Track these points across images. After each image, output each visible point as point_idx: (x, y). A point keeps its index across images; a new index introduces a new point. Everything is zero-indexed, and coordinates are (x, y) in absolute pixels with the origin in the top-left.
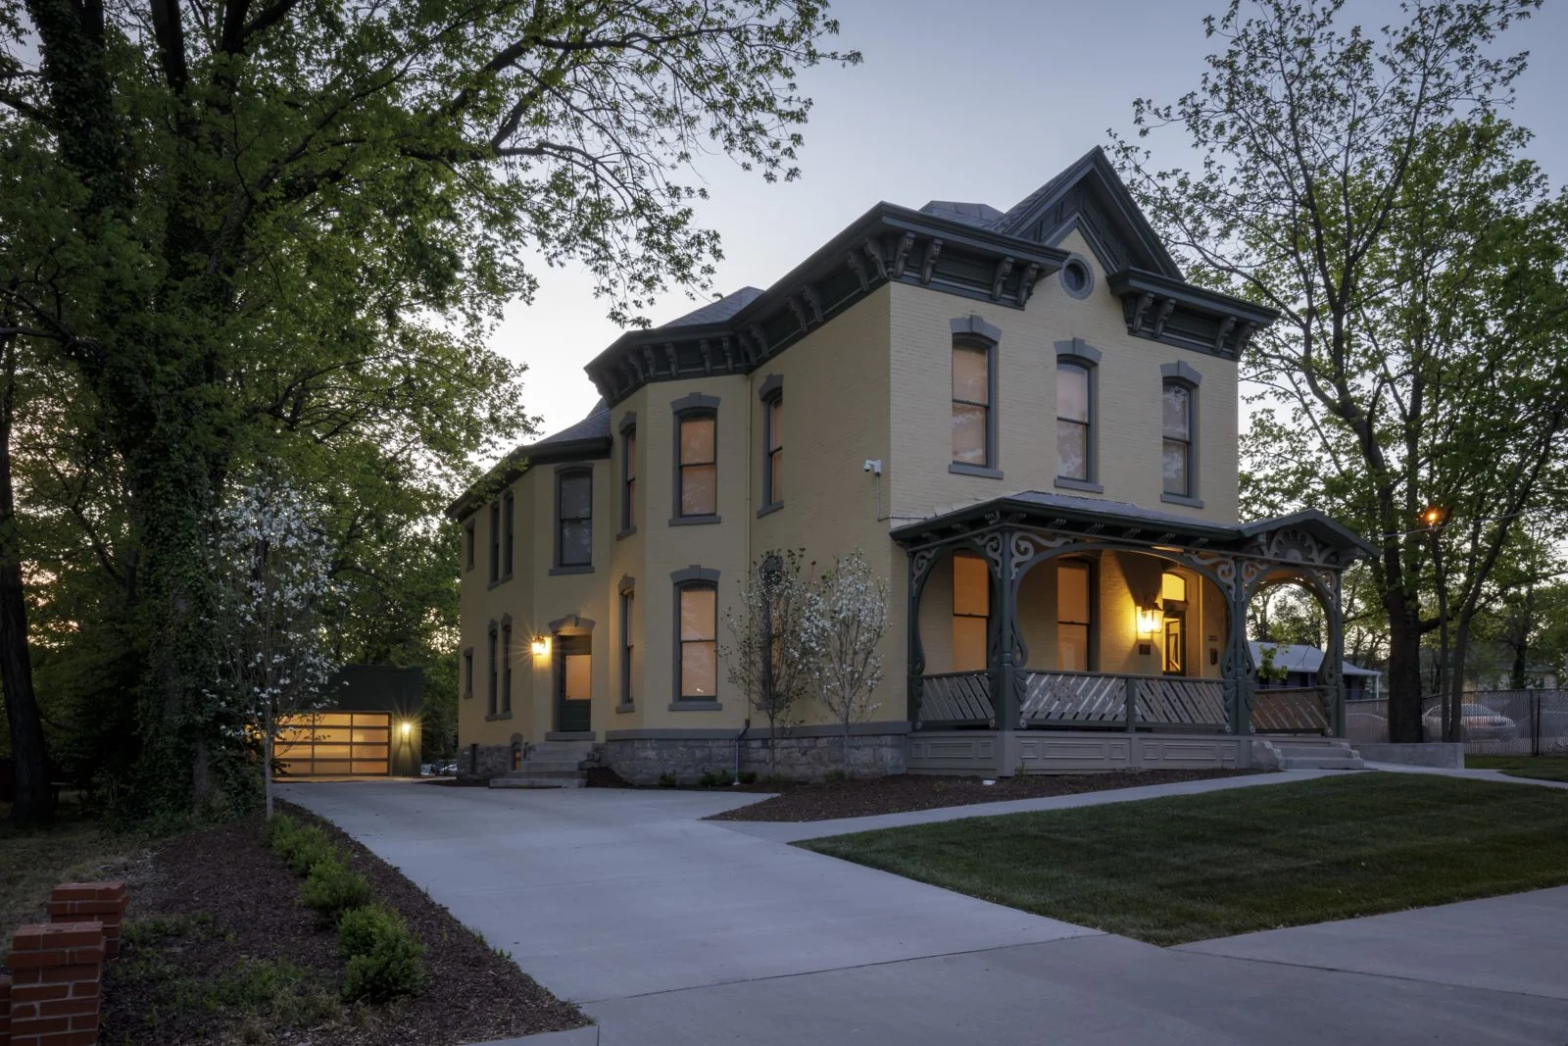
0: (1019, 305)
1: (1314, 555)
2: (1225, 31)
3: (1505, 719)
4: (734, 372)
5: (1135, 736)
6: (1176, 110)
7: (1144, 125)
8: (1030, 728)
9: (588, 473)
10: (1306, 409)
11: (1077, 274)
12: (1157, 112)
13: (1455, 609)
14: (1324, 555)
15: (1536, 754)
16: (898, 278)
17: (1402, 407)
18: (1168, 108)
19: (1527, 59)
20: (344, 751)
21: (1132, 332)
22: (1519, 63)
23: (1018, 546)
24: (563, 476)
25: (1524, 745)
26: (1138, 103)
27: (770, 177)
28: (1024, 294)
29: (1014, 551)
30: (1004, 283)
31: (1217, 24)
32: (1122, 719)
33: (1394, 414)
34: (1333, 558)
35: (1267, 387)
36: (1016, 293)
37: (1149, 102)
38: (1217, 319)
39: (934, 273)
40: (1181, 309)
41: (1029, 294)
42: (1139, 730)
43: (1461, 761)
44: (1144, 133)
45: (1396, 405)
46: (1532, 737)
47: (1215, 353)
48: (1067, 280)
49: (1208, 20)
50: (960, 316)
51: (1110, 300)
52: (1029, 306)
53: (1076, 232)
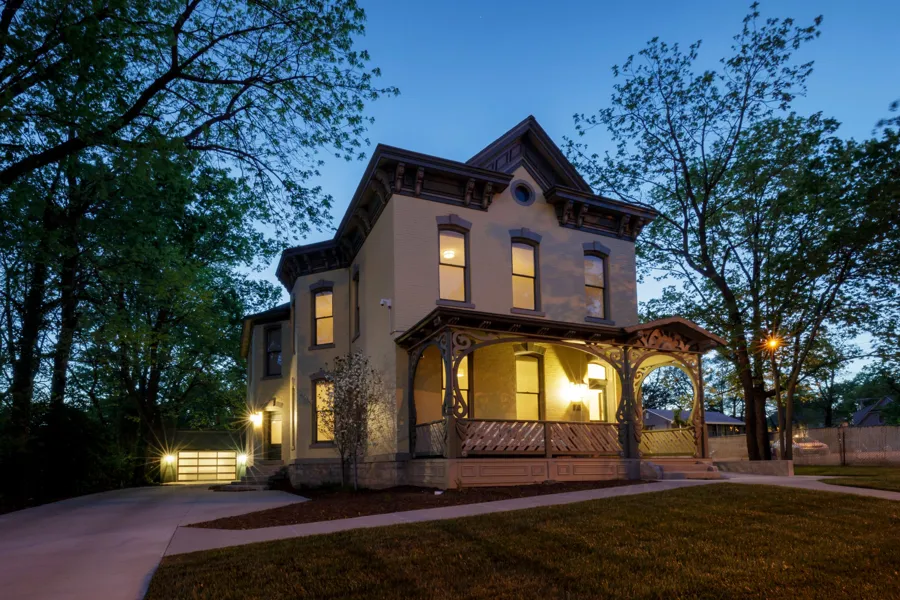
0: (484, 209)
1: (682, 345)
2: (625, 73)
3: (821, 444)
4: (341, 267)
5: (551, 461)
6: (598, 119)
7: (582, 129)
8: (470, 456)
9: (280, 327)
10: (692, 282)
11: (524, 193)
12: (588, 120)
13: (787, 384)
14: (688, 346)
15: (844, 464)
16: (399, 192)
17: (748, 276)
18: (593, 117)
19: (813, 66)
20: (213, 469)
21: (562, 224)
22: (808, 68)
23: (458, 341)
24: (268, 331)
25: (834, 458)
26: (576, 116)
27: (348, 158)
28: (486, 202)
29: (455, 343)
30: (472, 194)
31: (620, 69)
32: (541, 449)
33: (744, 280)
34: (695, 348)
35: (668, 271)
36: (481, 201)
37: (583, 115)
38: (618, 217)
39: (422, 188)
40: (593, 210)
41: (490, 202)
42: (554, 456)
43: (792, 471)
44: (582, 133)
45: (744, 275)
46: (840, 453)
47: (619, 237)
48: (518, 196)
49: (615, 67)
50: (443, 214)
51: (547, 206)
52: (490, 208)
53: (522, 168)
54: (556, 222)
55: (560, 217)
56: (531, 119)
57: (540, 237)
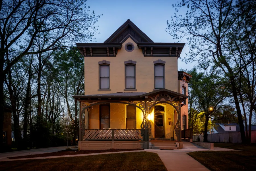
1: (170, 99)
5: (113, 142)
16: (86, 56)
39: (93, 54)
50: (100, 61)
51: (139, 50)
52: (117, 56)
53: (129, 38)
54: (143, 55)
55: (144, 53)
56: (129, 20)
57: (136, 62)
